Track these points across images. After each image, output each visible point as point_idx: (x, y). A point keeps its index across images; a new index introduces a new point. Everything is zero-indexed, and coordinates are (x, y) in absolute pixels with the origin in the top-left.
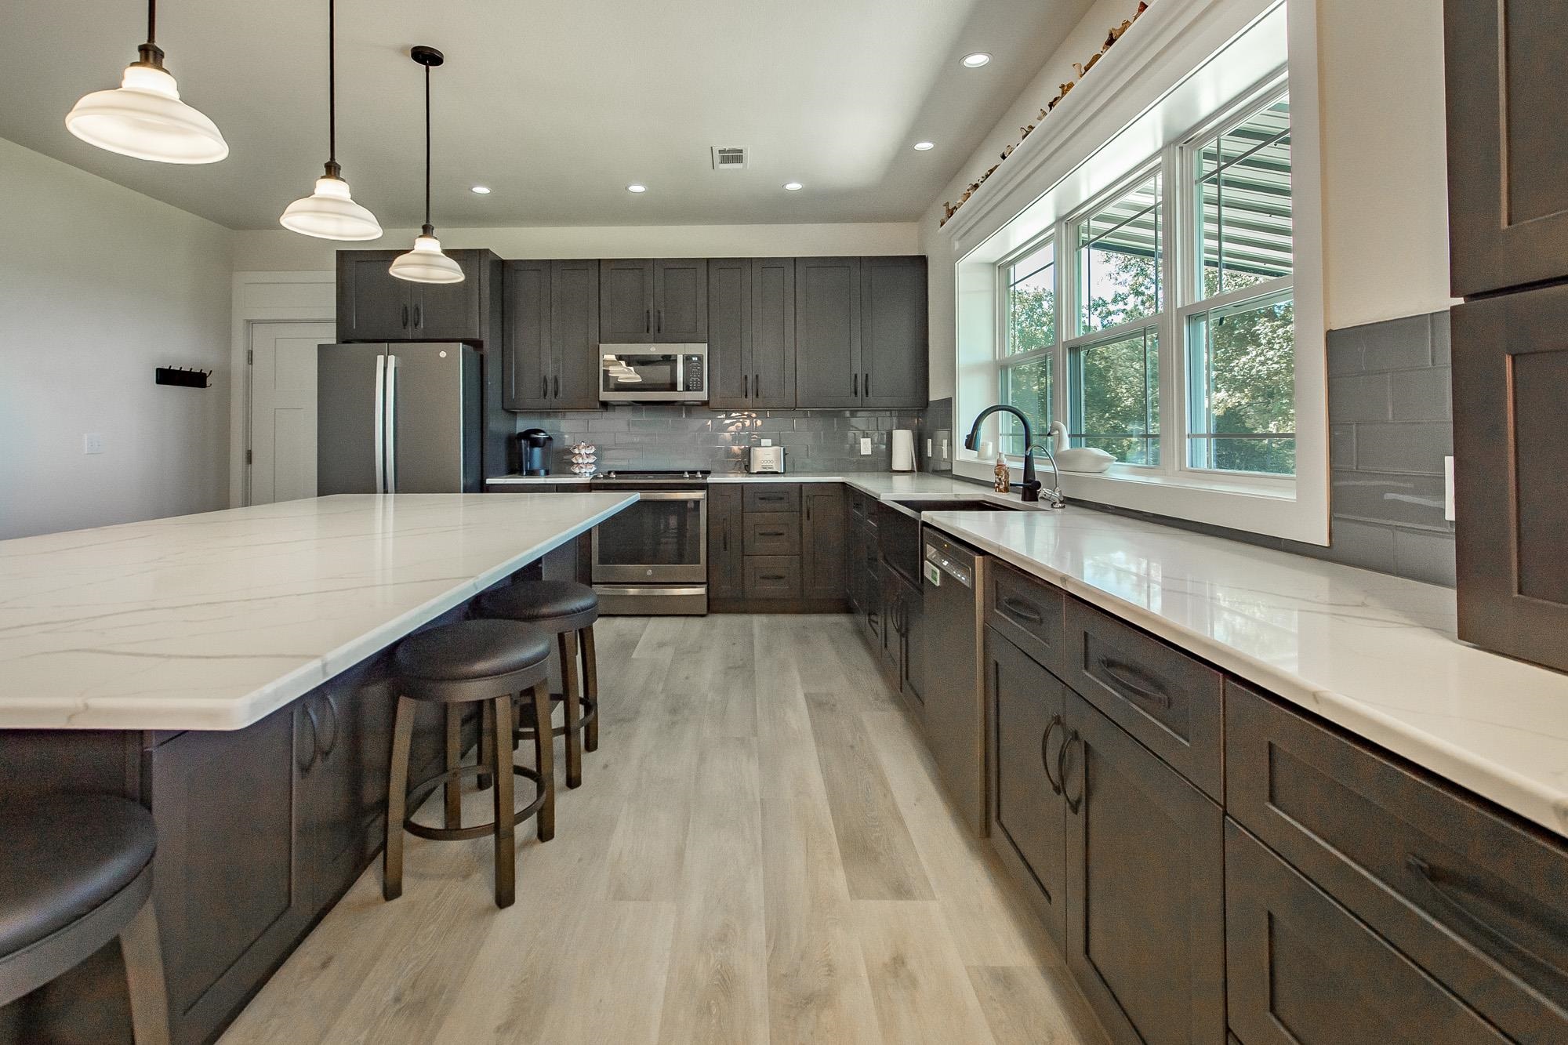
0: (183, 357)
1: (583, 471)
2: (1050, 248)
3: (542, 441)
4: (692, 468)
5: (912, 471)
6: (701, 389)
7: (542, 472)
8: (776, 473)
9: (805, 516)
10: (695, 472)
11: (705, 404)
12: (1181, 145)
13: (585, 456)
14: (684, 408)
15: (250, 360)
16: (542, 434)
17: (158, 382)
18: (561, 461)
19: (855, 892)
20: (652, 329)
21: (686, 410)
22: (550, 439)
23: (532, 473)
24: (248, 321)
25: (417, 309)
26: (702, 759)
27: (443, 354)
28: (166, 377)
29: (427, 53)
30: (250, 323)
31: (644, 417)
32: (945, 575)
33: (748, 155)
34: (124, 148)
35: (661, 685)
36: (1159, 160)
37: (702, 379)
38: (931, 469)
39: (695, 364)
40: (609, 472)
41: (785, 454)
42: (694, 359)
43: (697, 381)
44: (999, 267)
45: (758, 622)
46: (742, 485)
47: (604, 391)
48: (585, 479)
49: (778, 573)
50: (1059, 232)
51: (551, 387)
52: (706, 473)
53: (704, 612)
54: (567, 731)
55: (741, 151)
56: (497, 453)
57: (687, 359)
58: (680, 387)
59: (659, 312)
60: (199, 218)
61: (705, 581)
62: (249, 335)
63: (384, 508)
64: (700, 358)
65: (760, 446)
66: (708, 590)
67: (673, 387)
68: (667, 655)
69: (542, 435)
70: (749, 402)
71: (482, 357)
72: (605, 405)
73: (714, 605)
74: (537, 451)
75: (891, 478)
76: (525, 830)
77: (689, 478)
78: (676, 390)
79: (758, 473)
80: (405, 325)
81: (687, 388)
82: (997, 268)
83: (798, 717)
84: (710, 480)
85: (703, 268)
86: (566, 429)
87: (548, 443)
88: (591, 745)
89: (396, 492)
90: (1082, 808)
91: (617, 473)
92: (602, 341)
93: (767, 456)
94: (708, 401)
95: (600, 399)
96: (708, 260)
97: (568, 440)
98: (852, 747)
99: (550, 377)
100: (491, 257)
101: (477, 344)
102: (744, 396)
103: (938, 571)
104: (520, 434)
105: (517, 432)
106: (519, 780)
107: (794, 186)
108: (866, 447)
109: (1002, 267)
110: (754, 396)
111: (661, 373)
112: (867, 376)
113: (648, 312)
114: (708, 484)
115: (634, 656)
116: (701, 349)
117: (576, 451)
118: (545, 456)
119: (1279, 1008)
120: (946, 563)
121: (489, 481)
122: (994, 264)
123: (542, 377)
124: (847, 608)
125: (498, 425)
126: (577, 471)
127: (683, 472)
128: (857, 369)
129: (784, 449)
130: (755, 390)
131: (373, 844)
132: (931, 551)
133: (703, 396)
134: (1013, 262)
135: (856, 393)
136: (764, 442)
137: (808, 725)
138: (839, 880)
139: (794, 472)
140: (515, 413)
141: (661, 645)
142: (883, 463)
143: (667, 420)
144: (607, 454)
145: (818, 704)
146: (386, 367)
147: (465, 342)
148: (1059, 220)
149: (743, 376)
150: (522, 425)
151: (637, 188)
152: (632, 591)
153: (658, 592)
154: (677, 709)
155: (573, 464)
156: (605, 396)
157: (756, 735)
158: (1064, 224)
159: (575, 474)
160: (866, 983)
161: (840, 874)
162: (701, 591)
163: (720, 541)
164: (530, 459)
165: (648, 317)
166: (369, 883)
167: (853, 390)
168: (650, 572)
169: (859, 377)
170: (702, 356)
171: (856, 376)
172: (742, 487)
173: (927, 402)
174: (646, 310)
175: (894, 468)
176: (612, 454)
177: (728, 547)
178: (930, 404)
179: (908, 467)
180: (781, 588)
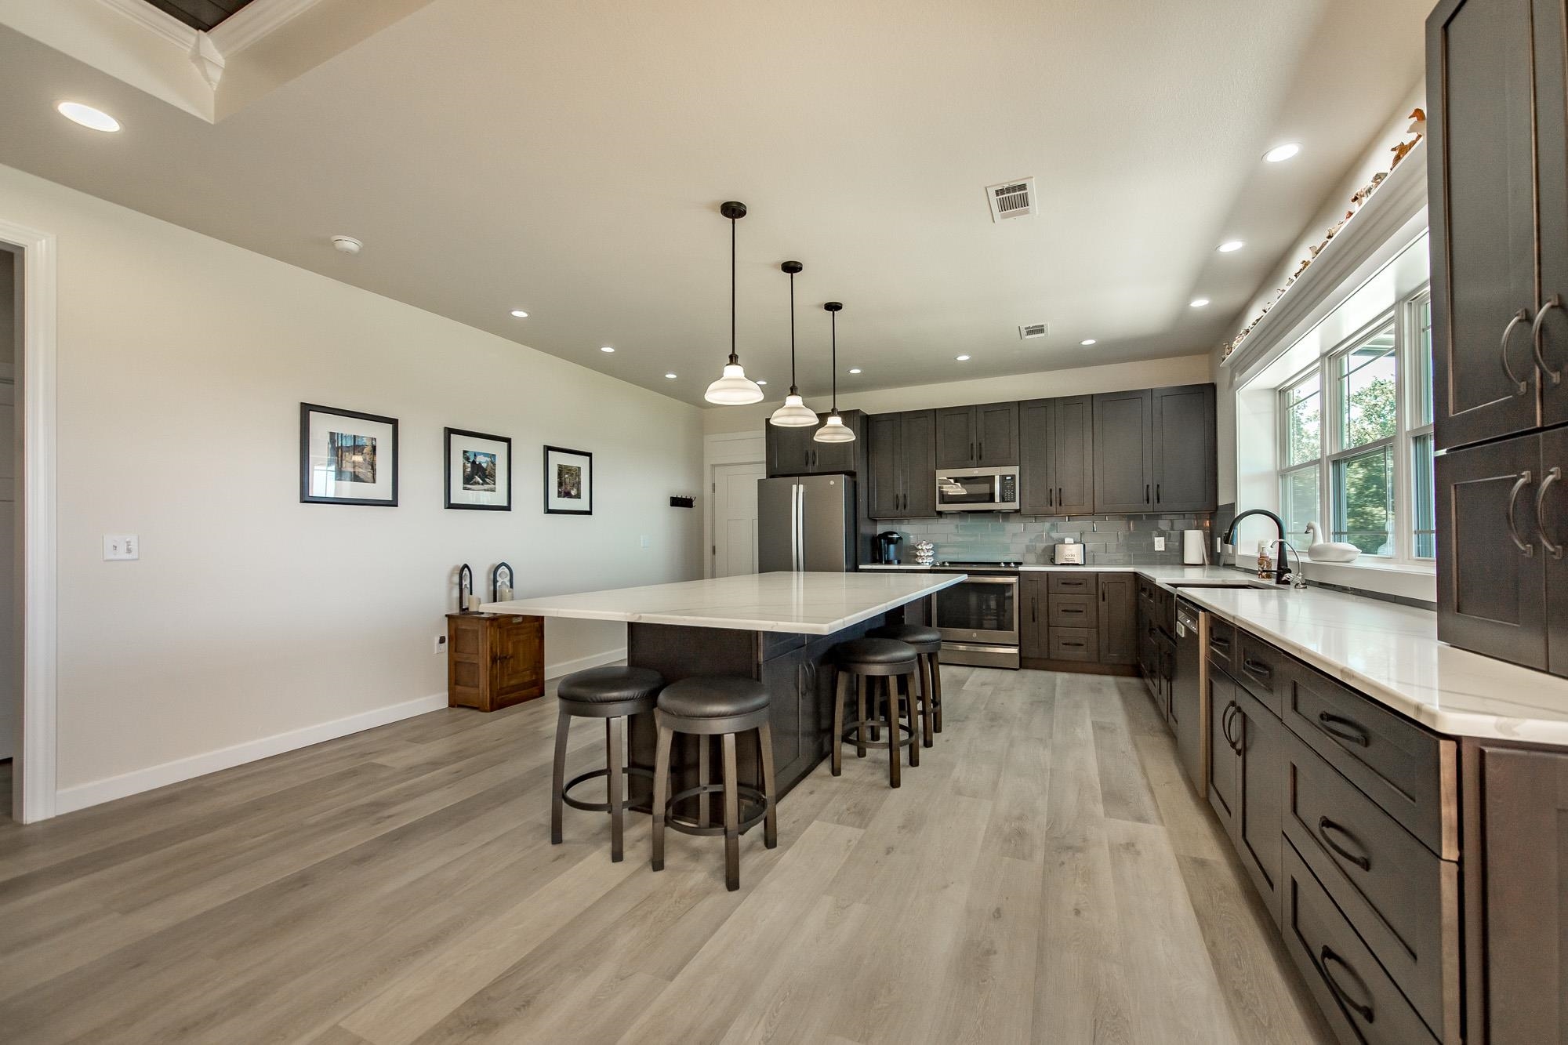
0: (682, 490)
1: (924, 561)
2: (1317, 378)
3: (895, 540)
4: (1007, 559)
5: (1203, 565)
6: (1014, 501)
7: (896, 561)
8: (1077, 564)
9: (1101, 599)
10: (1010, 563)
11: (1017, 511)
12: (1409, 301)
13: (925, 550)
14: (1001, 515)
15: (714, 490)
17: (672, 505)
18: (909, 555)
19: (1107, 814)
20: (975, 457)
21: (1002, 516)
22: (900, 538)
23: (888, 562)
24: (712, 465)
25: (814, 454)
26: (1011, 745)
27: (832, 483)
28: (676, 502)
29: (834, 305)
30: (713, 466)
31: (969, 521)
32: (1188, 630)
33: (1049, 329)
34: (716, 400)
35: (984, 706)
36: (1392, 313)
37: (1014, 492)
38: (1222, 564)
39: (1009, 482)
40: (944, 563)
41: (1085, 550)
42: (1007, 478)
43: (1010, 494)
44: (1280, 391)
45: (1061, 678)
46: (1048, 573)
47: (940, 503)
48: (927, 567)
49: (1078, 641)
50: (1323, 365)
51: (901, 501)
52: (1018, 564)
53: (1018, 667)
54: (923, 712)
55: (1043, 326)
56: (865, 549)
57: (1003, 478)
58: (997, 499)
59: (980, 444)
60: (693, 406)
61: (1018, 643)
62: (713, 475)
63: (798, 579)
64: (1013, 477)
65: (1063, 543)
66: (1020, 651)
67: (991, 499)
68: (988, 690)
69: (895, 536)
70: (1053, 509)
71: (855, 483)
72: (940, 514)
73: (1025, 662)
74: (892, 547)
75: (1184, 570)
76: (904, 754)
77: (1005, 567)
78: (994, 502)
79: (1063, 564)
80: (807, 464)
81: (1003, 499)
82: (1277, 392)
83: (1085, 732)
84: (1021, 568)
85: (1015, 410)
86: (910, 531)
87: (899, 541)
88: (937, 729)
89: (805, 571)
90: (1242, 752)
91: (950, 563)
92: (937, 468)
93: (1071, 552)
94: (1020, 510)
95: (937, 510)
96: (1019, 403)
97: (913, 539)
98: (1124, 752)
99: (901, 495)
100: (860, 414)
101: (851, 474)
102: (1049, 505)
103: (1183, 627)
104: (880, 535)
105: (878, 533)
106: (901, 732)
107: (1088, 342)
108: (1159, 544)
109: (1281, 393)
110: (1058, 504)
111: (984, 488)
112: (1158, 486)
113: (972, 445)
114: (1019, 572)
115: (963, 688)
116: (1014, 470)
117: (920, 547)
118: (898, 551)
119: (1300, 810)
120: (1188, 621)
121: (861, 567)
122: (1275, 389)
123: (895, 495)
124: (1137, 672)
125: (865, 529)
126: (920, 561)
127: (1000, 563)
128: (1148, 481)
129: (1084, 547)
130: (1058, 500)
131: (826, 748)
132: (1181, 615)
133: (1016, 505)
134: (1290, 387)
135: (1148, 500)
136: (1067, 540)
137: (1092, 738)
138: (1099, 809)
139: (1094, 564)
140: (876, 521)
141: (984, 684)
142: (1176, 557)
143: (988, 524)
144: (941, 550)
145: (1099, 728)
146: (798, 491)
147: (846, 473)
148: (1323, 356)
149: (1049, 490)
150: (881, 529)
151: (963, 358)
152: (962, 647)
153: (982, 649)
154: (995, 719)
155: (917, 556)
156: (940, 507)
157: (1051, 737)
158: (1327, 359)
159: (919, 563)
160: (1107, 848)
161: (1101, 806)
162: (1014, 651)
163: (1030, 614)
164: (888, 552)
165: (972, 448)
166: (824, 768)
167: (1145, 498)
168: (975, 635)
169: (1151, 487)
170: (1015, 475)
171: (1148, 486)
172: (1048, 574)
173: (1217, 507)
174: (970, 443)
175: (1186, 562)
176: (945, 550)
177: (1036, 619)
178: (1219, 508)
179: (1200, 562)
180: (1080, 653)
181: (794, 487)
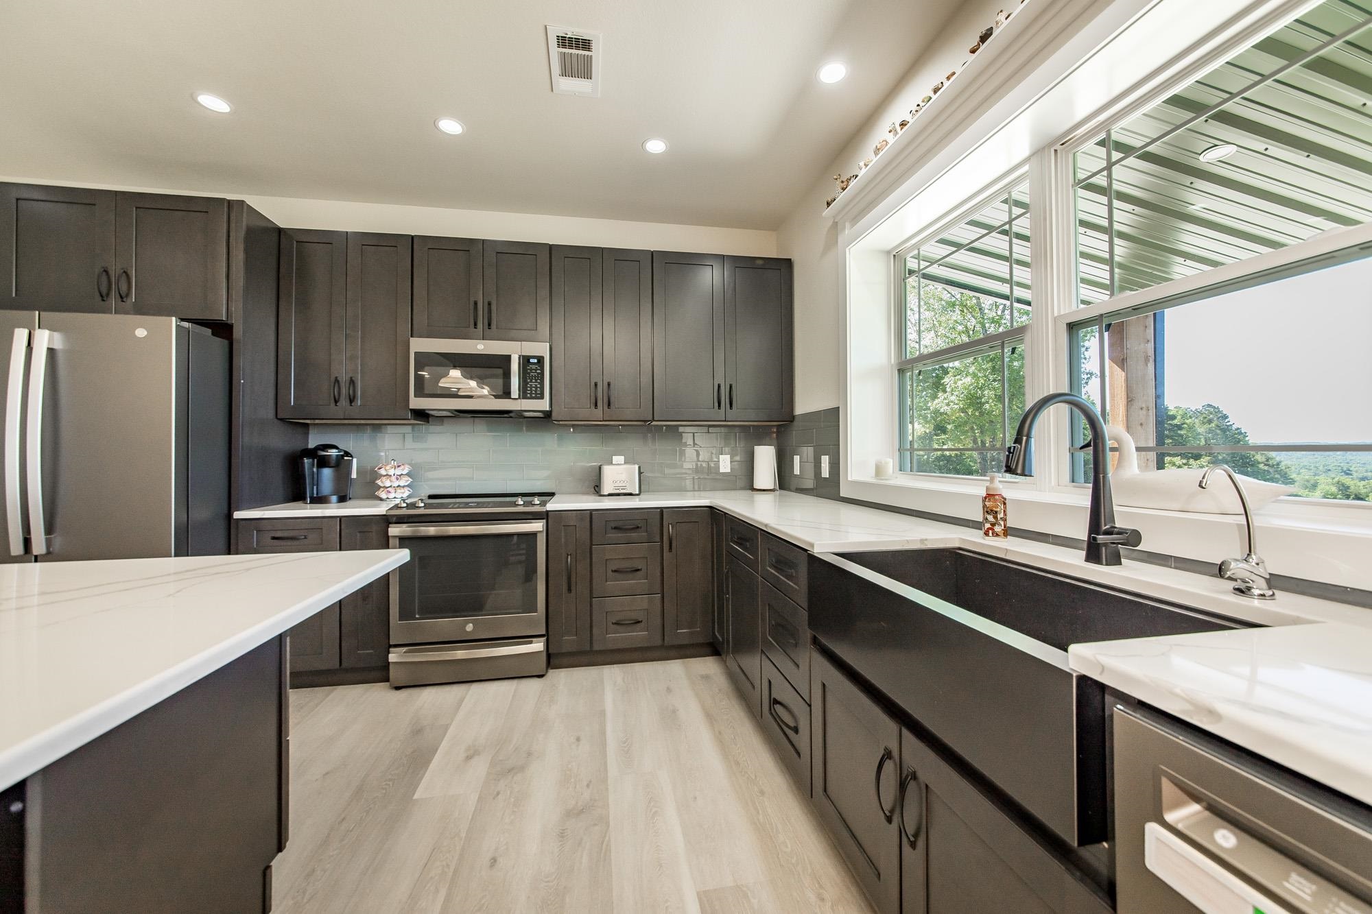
1: (392, 496)
3: (333, 462)
4: (527, 490)
5: (774, 490)
6: (542, 397)
7: (334, 498)
8: (631, 494)
9: (666, 547)
10: (532, 498)
11: (547, 415)
13: (394, 478)
14: (521, 419)
16: (334, 450)
20: (480, 324)
21: (524, 422)
23: (320, 500)
25: (125, 277)
27: (141, 333)
37: (542, 384)
38: (793, 487)
39: (534, 367)
41: (640, 473)
42: (532, 361)
43: (536, 387)
45: (611, 673)
46: (591, 511)
47: (415, 396)
49: (635, 616)
51: (345, 390)
52: (546, 496)
53: (543, 670)
56: (265, 478)
57: (525, 360)
58: (515, 394)
59: (489, 304)
61: (544, 633)
64: (540, 360)
65: (611, 463)
66: (547, 645)
67: (506, 393)
69: (333, 453)
70: (599, 413)
71: (231, 346)
72: (418, 415)
73: (553, 660)
74: (327, 473)
75: (753, 497)
77: (524, 505)
78: (510, 398)
79: (610, 495)
80: (105, 295)
81: (524, 395)
82: (894, 255)
84: (551, 506)
85: (544, 254)
86: (362, 444)
87: (342, 463)
92: (414, 335)
93: (619, 475)
94: (550, 412)
95: (411, 408)
96: (551, 247)
97: (368, 459)
99: (344, 379)
102: (593, 407)
107: (656, 146)
108: (725, 463)
110: (605, 407)
112: (731, 386)
113: (476, 303)
114: (547, 512)
116: (542, 348)
117: (384, 472)
118: (338, 479)
121: (238, 515)
122: (888, 252)
123: (333, 379)
124: (714, 649)
125: (268, 440)
126: (383, 496)
128: (719, 379)
129: (639, 468)
130: (606, 400)
133: (544, 406)
135: (718, 405)
136: (615, 459)
139: (651, 495)
140: (308, 425)
142: (744, 481)
144: (426, 474)
146: (31, 346)
149: (593, 384)
151: (451, 126)
153: (484, 651)
155: (377, 487)
156: (416, 403)
159: (381, 499)
162: (538, 646)
163: (563, 582)
164: (317, 482)
165: (476, 308)
167: (715, 402)
168: (470, 627)
169: (722, 388)
170: (543, 357)
171: (719, 386)
172: (591, 515)
173: (792, 418)
174: (472, 300)
175: (756, 486)
176: (430, 475)
177: (573, 588)
178: (796, 419)
179: (772, 487)
180: (638, 635)
181: (21, 335)
